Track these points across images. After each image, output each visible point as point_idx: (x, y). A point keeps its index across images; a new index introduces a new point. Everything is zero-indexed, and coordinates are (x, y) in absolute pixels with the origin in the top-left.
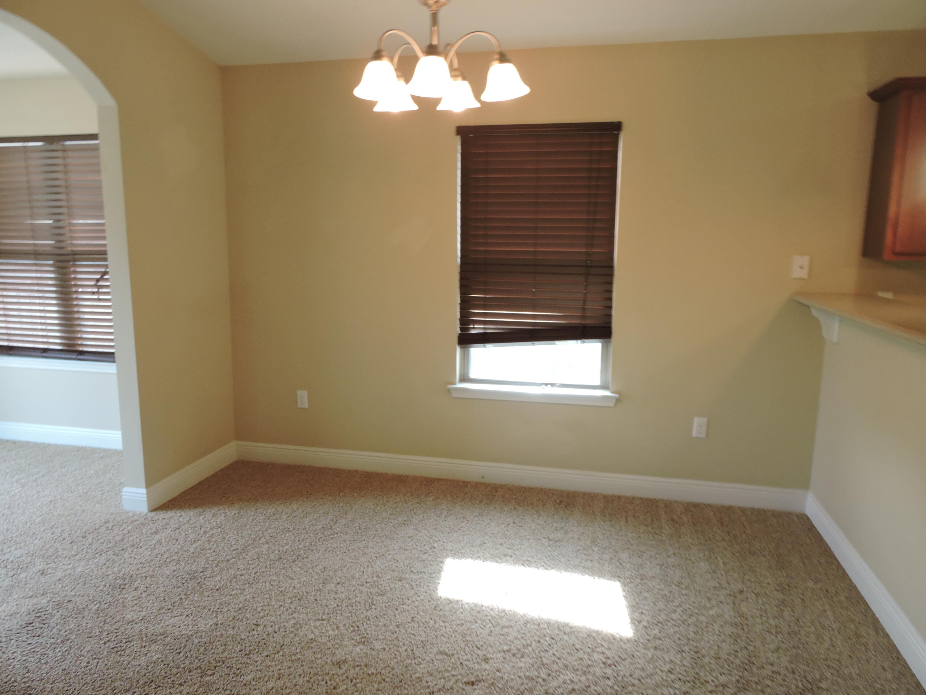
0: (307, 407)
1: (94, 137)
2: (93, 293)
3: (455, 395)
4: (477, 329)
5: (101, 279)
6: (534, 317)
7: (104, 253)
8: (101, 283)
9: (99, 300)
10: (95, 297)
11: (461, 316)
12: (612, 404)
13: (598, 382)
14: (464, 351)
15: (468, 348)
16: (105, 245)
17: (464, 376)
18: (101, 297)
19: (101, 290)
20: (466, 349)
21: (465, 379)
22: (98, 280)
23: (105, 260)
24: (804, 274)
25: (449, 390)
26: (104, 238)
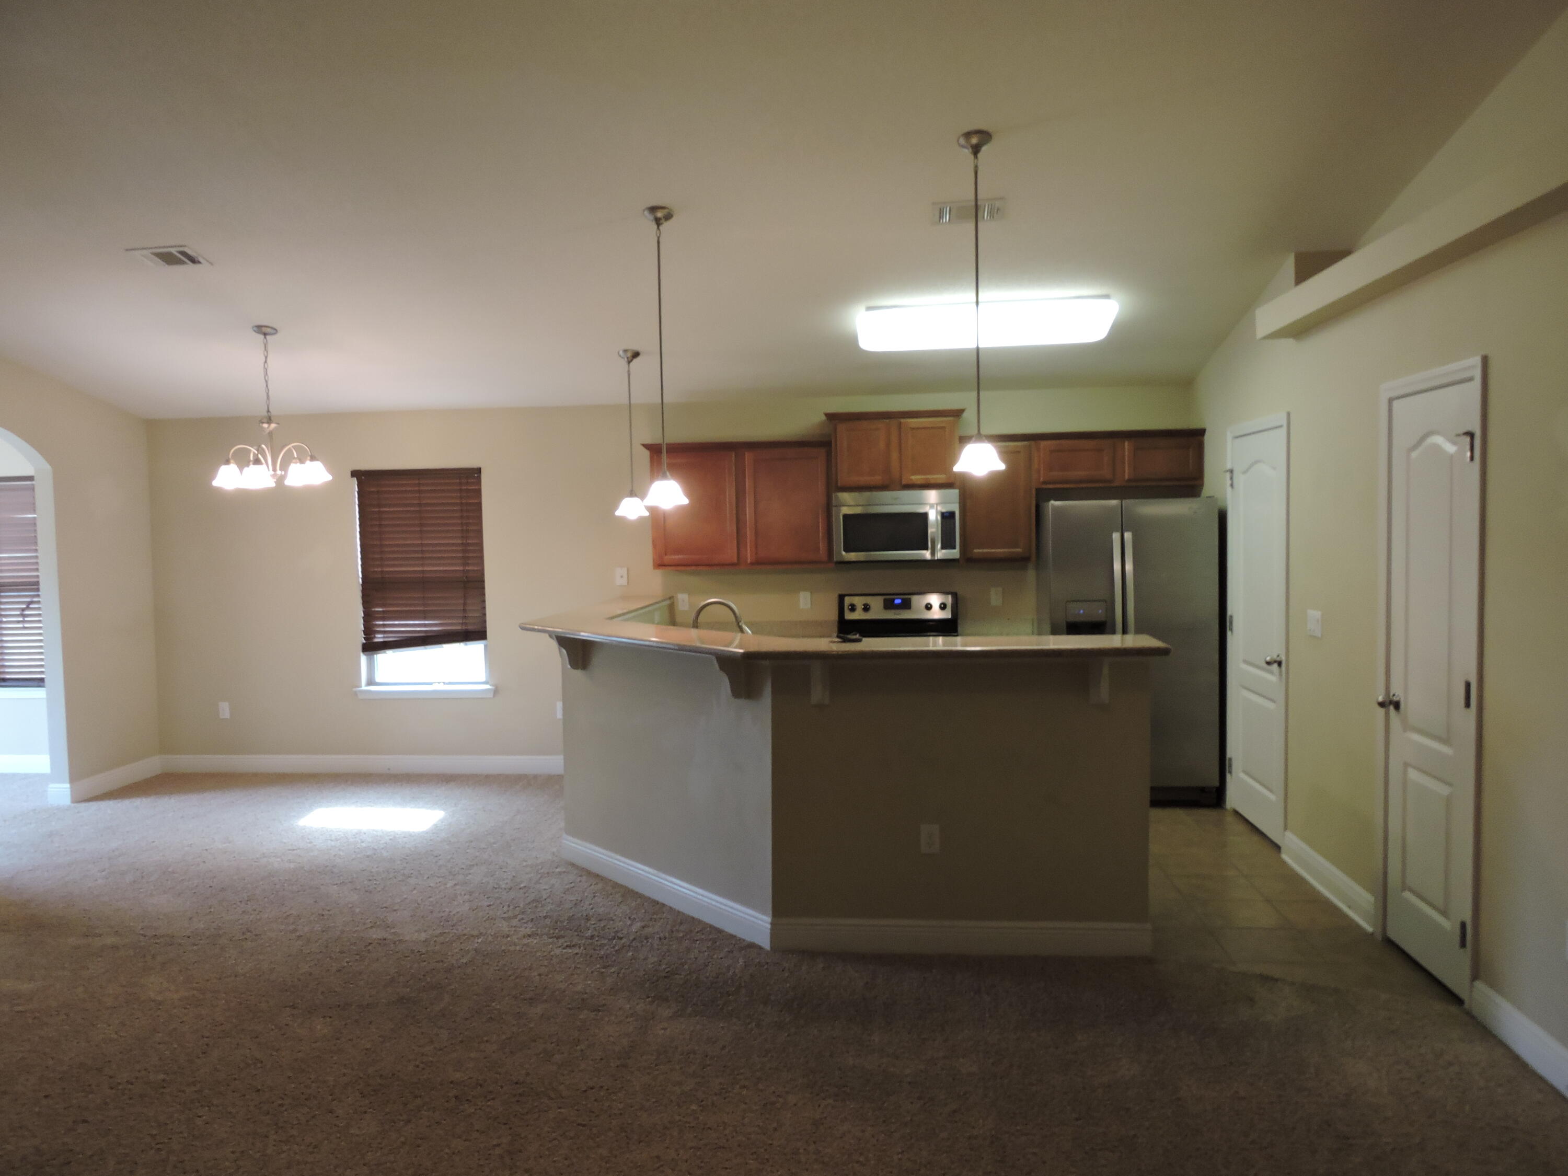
0: (229, 718)
1: (30, 478)
2: (18, 622)
3: (361, 697)
4: (379, 638)
5: (28, 608)
6: (425, 625)
7: (37, 583)
8: (27, 612)
9: (25, 628)
10: (20, 625)
11: (365, 627)
12: (491, 696)
13: (484, 679)
14: (370, 659)
15: (373, 655)
16: (38, 576)
17: (371, 681)
18: (26, 625)
19: (26, 619)
20: (372, 656)
21: (371, 682)
22: (23, 610)
23: (38, 590)
24: (624, 581)
25: (356, 694)
26: (37, 570)
